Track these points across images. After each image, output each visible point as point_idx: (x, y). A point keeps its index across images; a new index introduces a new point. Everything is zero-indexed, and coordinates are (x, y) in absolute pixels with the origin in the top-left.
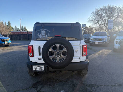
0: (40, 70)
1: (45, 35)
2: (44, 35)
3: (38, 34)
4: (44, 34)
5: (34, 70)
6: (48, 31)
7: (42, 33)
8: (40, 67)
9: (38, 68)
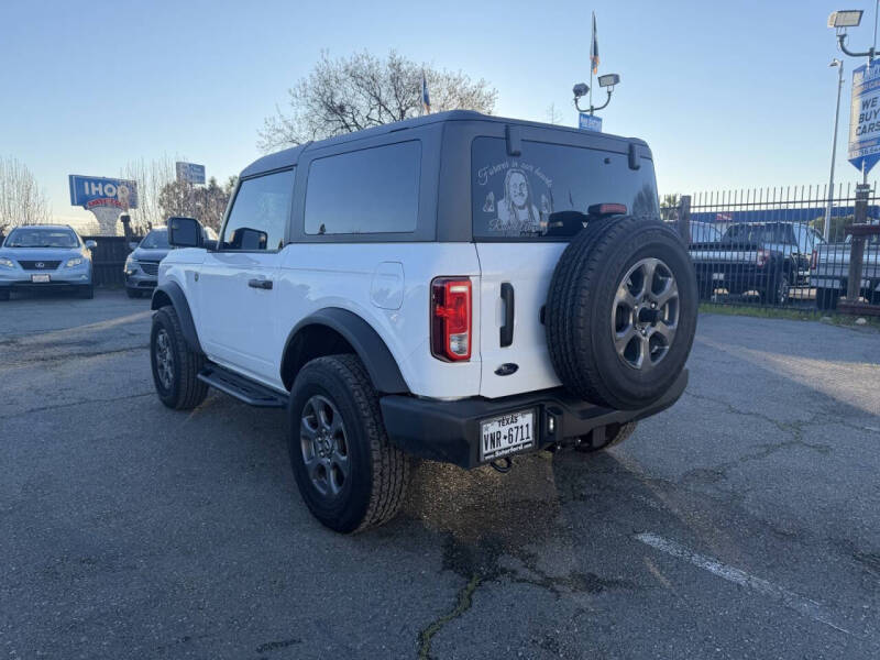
0: (514, 443)
1: (528, 204)
2: (522, 208)
3: (491, 196)
4: (521, 194)
5: (485, 452)
6: (543, 177)
7: (512, 189)
8: (513, 425)
9: (504, 430)
